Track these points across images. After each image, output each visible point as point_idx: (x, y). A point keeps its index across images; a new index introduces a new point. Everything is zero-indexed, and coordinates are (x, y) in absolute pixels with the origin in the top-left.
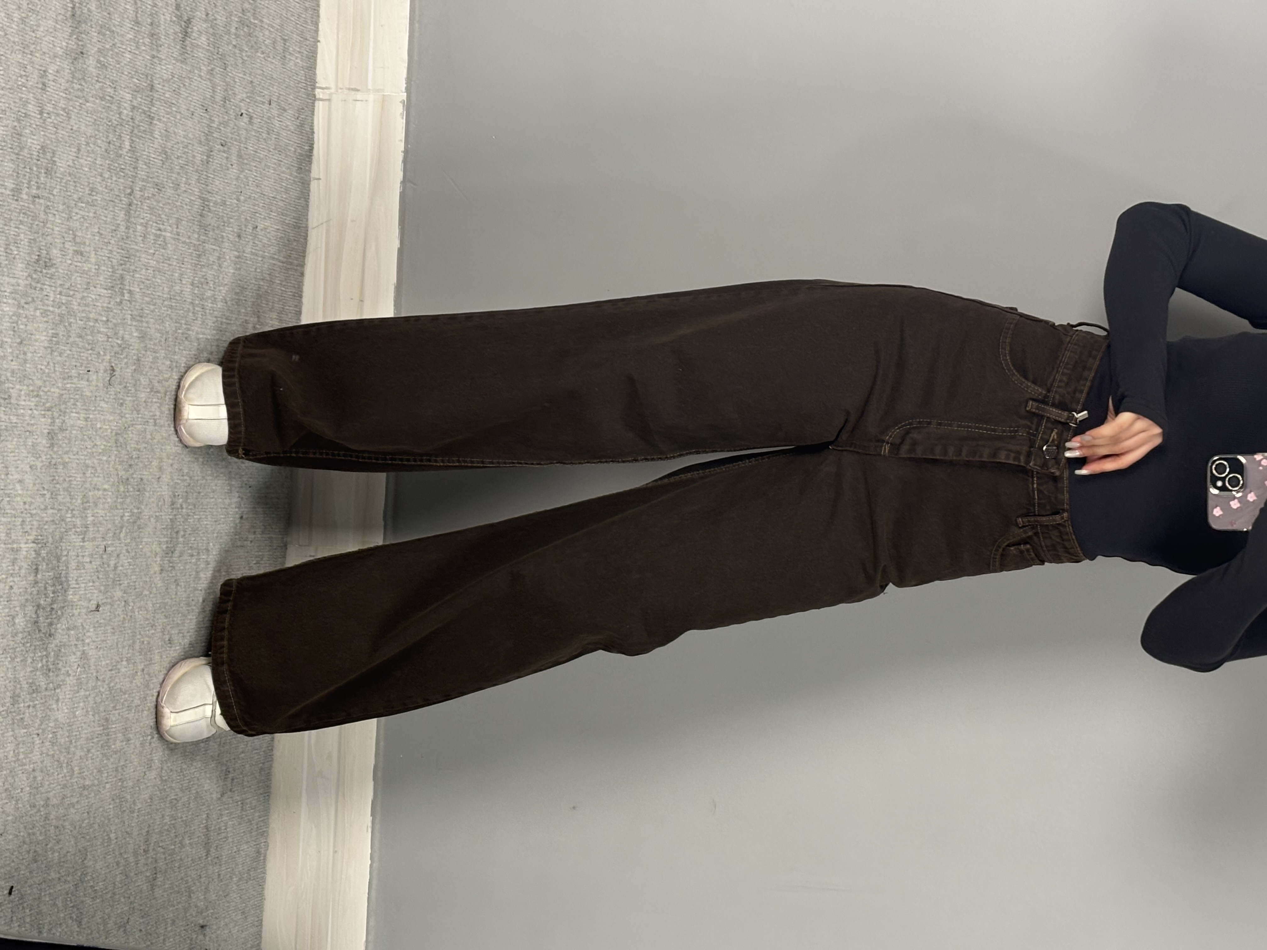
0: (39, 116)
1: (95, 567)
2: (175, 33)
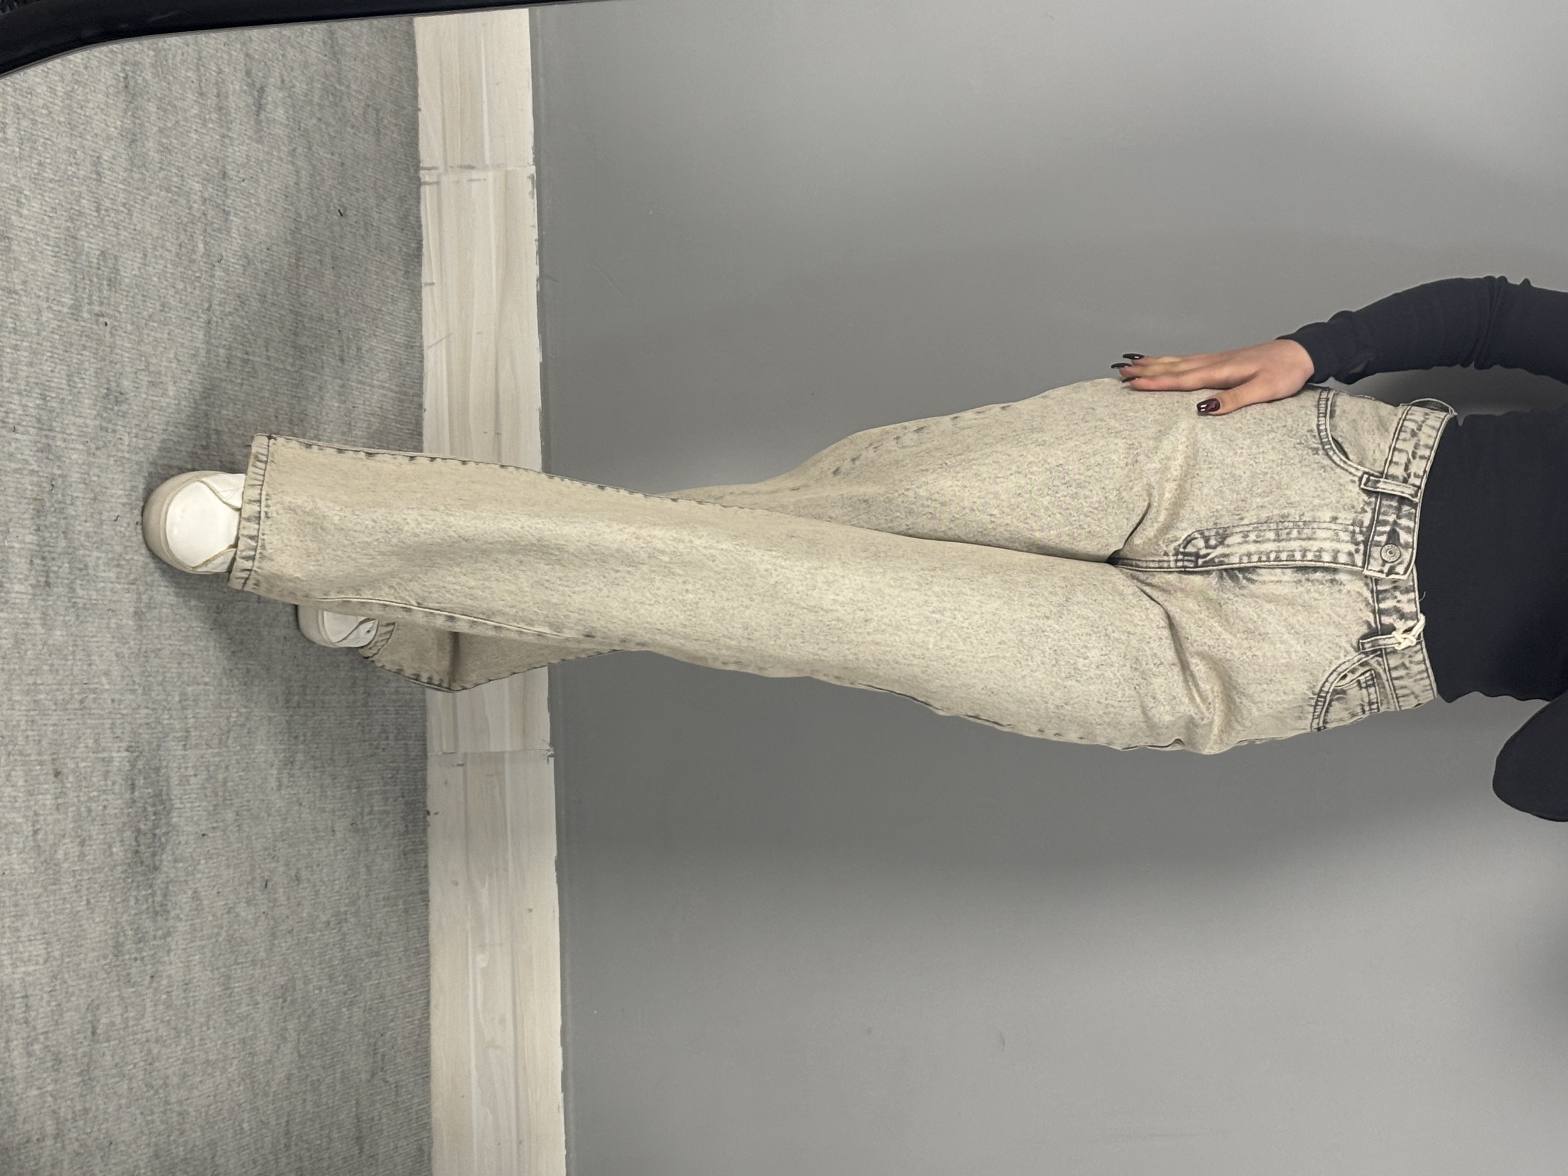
0: (96, 214)
1: (201, 782)
2: (247, 106)
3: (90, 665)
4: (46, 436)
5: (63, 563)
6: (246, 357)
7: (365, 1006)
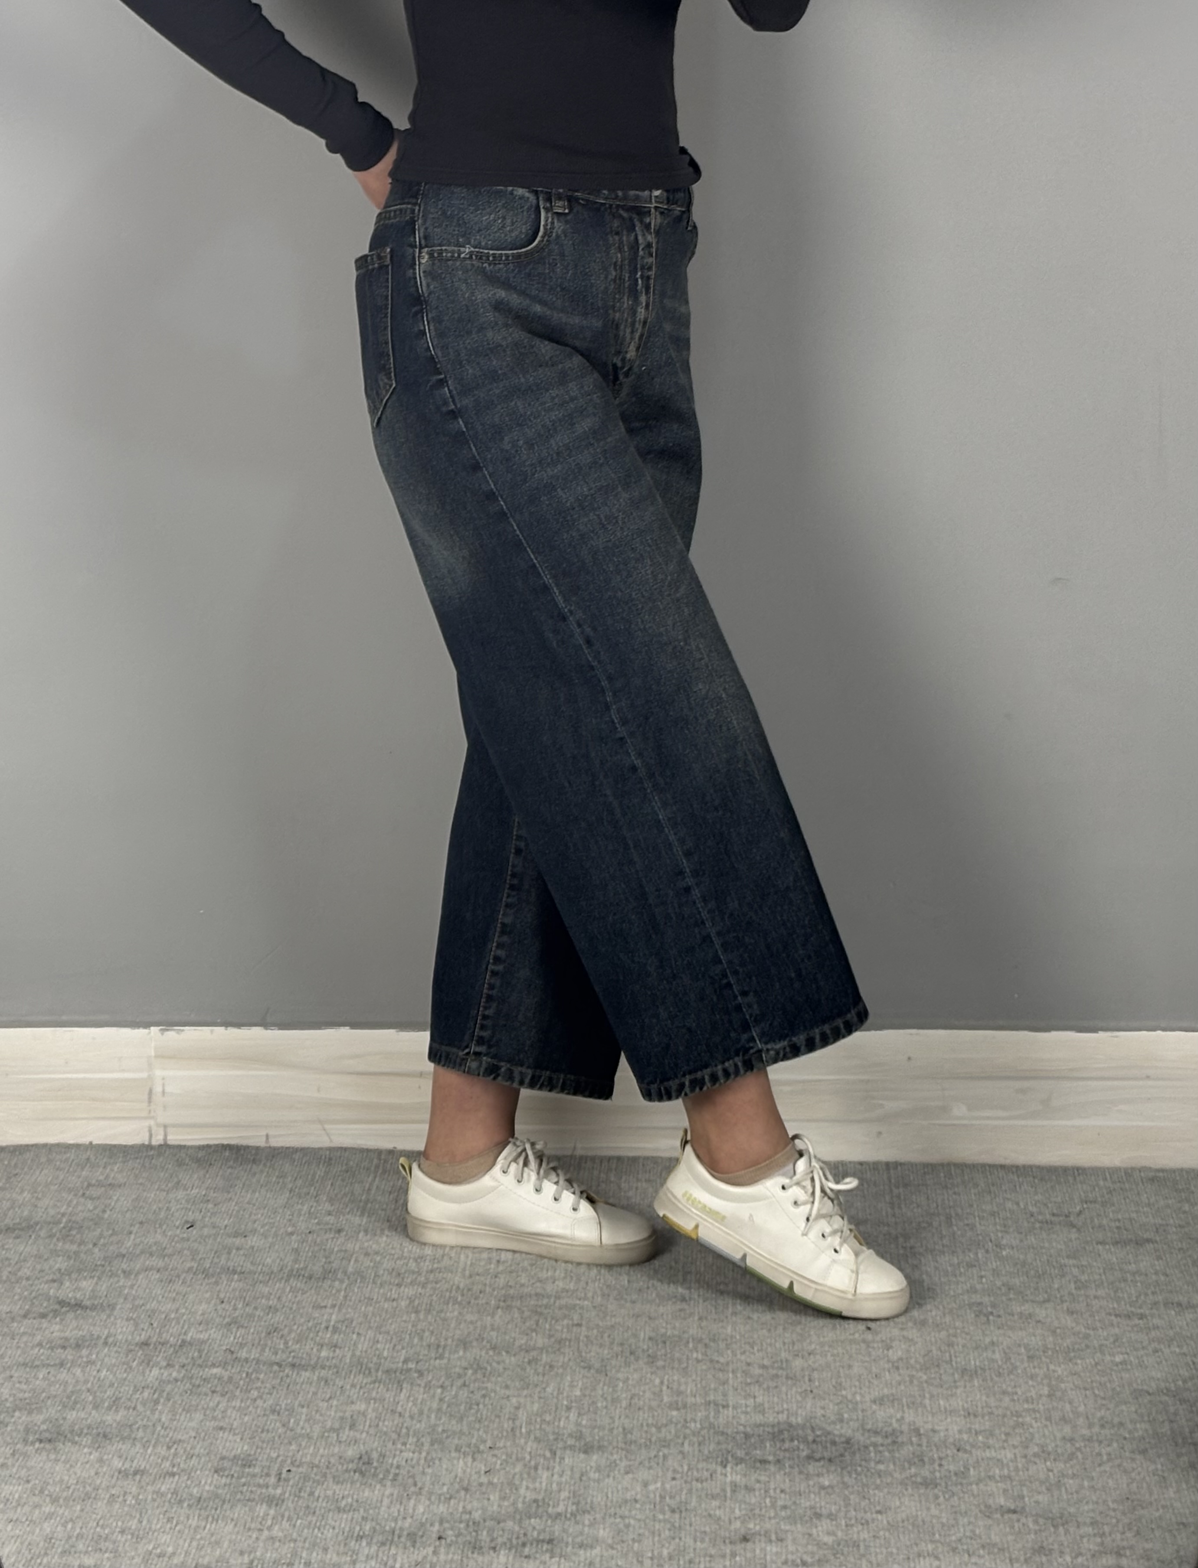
0: (177, 1477)
1: (761, 1392)
2: (76, 1318)
3: (636, 1501)
4: (399, 1537)
5: (530, 1524)
6: (330, 1329)
7: (1002, 1231)
